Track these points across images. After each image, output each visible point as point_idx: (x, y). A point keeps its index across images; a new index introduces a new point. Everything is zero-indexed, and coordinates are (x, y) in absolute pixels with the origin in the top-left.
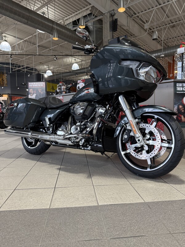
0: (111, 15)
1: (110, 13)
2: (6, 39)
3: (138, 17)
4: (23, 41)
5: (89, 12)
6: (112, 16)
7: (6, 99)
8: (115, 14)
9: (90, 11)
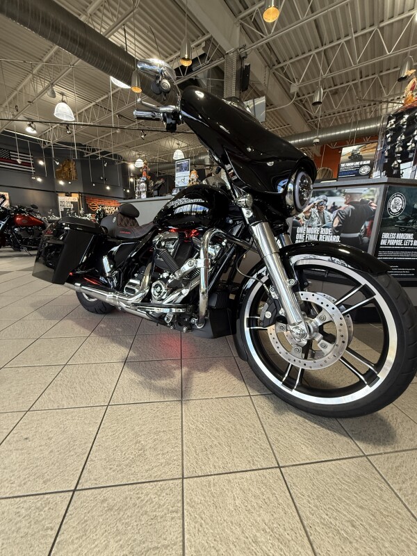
0: (240, 57)
1: (238, 53)
2: (65, 98)
3: (282, 68)
4: (94, 106)
5: (201, 52)
6: (241, 59)
7: (77, 201)
8: (247, 55)
9: (204, 48)
